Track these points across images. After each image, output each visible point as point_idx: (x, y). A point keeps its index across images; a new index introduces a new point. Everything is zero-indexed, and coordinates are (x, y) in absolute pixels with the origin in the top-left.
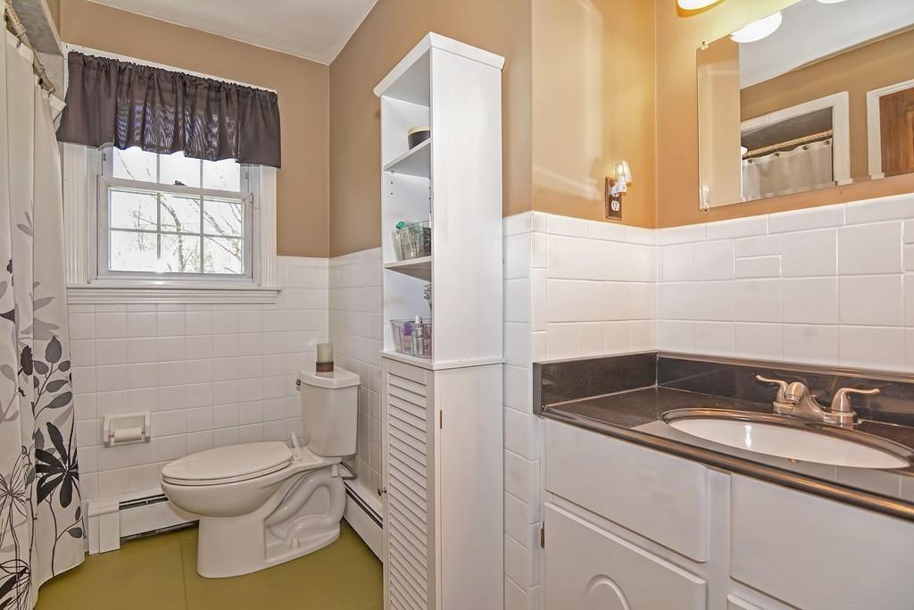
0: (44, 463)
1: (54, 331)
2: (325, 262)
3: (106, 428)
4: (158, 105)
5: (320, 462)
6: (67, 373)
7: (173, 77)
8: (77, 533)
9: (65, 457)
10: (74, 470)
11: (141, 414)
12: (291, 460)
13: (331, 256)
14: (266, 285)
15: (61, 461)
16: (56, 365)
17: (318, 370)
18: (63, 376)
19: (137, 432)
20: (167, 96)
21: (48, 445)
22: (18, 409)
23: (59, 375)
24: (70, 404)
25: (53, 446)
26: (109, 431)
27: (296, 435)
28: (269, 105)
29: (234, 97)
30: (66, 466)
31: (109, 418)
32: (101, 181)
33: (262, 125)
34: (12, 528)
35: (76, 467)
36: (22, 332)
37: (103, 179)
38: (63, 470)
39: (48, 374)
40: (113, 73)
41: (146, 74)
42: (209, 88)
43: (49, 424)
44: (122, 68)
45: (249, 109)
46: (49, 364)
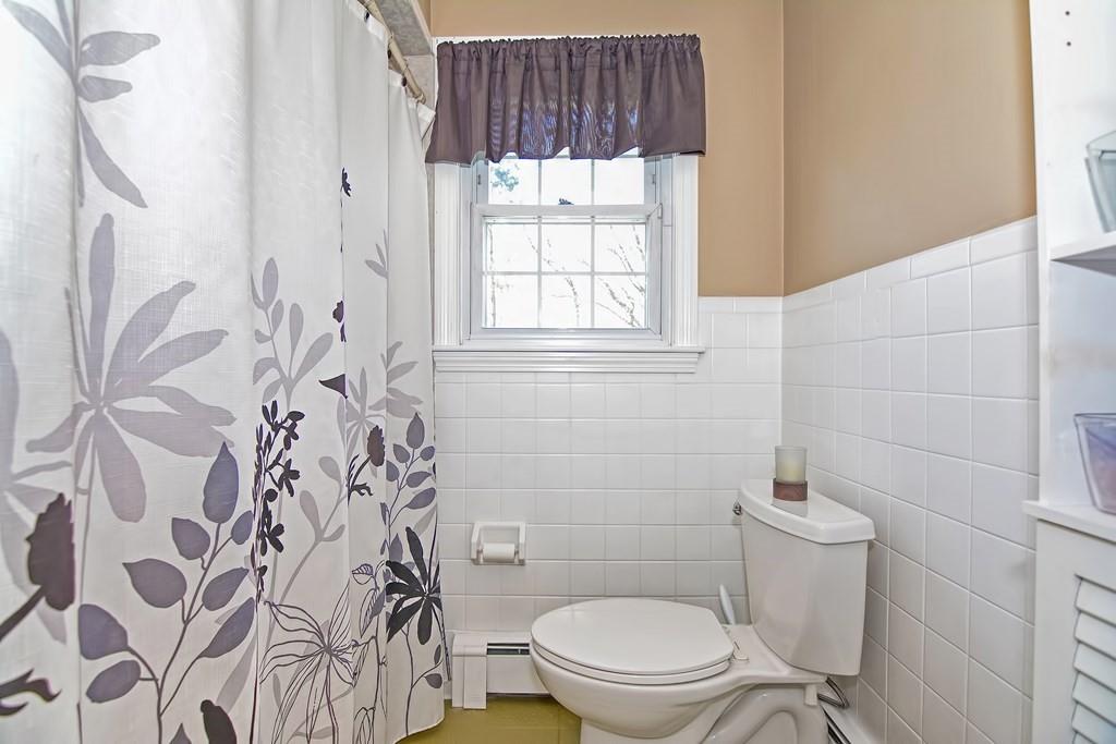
0: (401, 581)
1: (416, 407)
2: (777, 304)
3: (474, 539)
4: (537, 92)
5: (784, 673)
6: (430, 463)
7: (555, 47)
8: (435, 681)
9: (425, 576)
10: (435, 595)
11: (514, 524)
12: (731, 659)
13: (786, 294)
14: (683, 343)
15: (421, 581)
16: (418, 452)
17: (777, 495)
18: (425, 466)
19: (507, 550)
20: (549, 76)
21: (407, 558)
22: (345, 521)
23: (421, 466)
24: (432, 504)
25: (412, 560)
26: (479, 543)
27: (727, 589)
28: (689, 55)
29: (637, 55)
30: (425, 588)
31: (478, 526)
32: (475, 210)
33: (677, 89)
34: (329, 702)
35: (438, 590)
36: (370, 408)
37: (477, 207)
38: (422, 593)
39: (408, 463)
40: (485, 58)
41: (523, 51)
42: (602, 51)
43: (408, 529)
44: (496, 50)
45: (657, 69)
46: (410, 450)
